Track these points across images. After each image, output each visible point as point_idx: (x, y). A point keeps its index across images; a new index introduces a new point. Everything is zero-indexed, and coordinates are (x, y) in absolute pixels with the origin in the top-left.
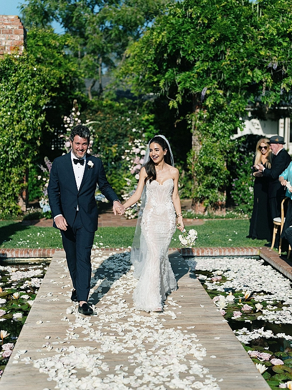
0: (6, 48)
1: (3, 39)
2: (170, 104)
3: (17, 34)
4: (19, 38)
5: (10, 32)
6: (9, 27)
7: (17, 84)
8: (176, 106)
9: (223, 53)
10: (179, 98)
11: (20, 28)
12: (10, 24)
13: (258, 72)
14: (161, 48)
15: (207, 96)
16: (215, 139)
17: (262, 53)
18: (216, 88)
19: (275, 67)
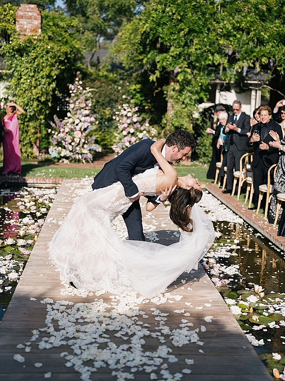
0: (27, 30)
1: (25, 23)
2: (151, 78)
3: (36, 19)
4: (37, 22)
5: (30, 18)
6: (30, 14)
7: (35, 58)
8: (155, 80)
9: (192, 41)
10: (158, 74)
11: (38, 15)
12: (30, 12)
13: (217, 57)
14: (146, 35)
15: (178, 73)
16: (184, 106)
17: (221, 42)
18: (186, 67)
19: (230, 53)
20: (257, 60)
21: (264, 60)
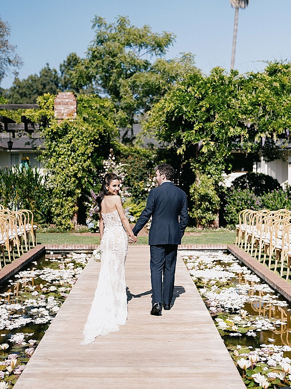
0: (64, 114)
1: (63, 108)
2: (178, 152)
3: (72, 104)
4: (73, 107)
5: (67, 104)
6: (67, 100)
7: (72, 139)
8: (182, 152)
9: (214, 116)
10: (184, 147)
11: (74, 100)
12: (67, 98)
13: (239, 129)
14: (170, 115)
15: (202, 146)
16: (209, 176)
17: (240, 116)
18: (210, 141)
19: (249, 126)
20: (274, 131)
21: (281, 131)
